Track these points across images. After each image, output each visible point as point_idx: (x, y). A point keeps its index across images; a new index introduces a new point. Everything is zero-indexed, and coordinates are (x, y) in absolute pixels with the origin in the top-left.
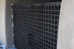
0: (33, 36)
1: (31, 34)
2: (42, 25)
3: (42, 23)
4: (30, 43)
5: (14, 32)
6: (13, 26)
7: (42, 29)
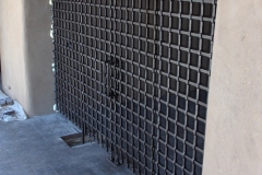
0: (123, 68)
1: (117, 60)
2: (157, 25)
3: (157, 15)
4: (112, 95)
5: (57, 59)
6: (52, 36)
7: (157, 39)
